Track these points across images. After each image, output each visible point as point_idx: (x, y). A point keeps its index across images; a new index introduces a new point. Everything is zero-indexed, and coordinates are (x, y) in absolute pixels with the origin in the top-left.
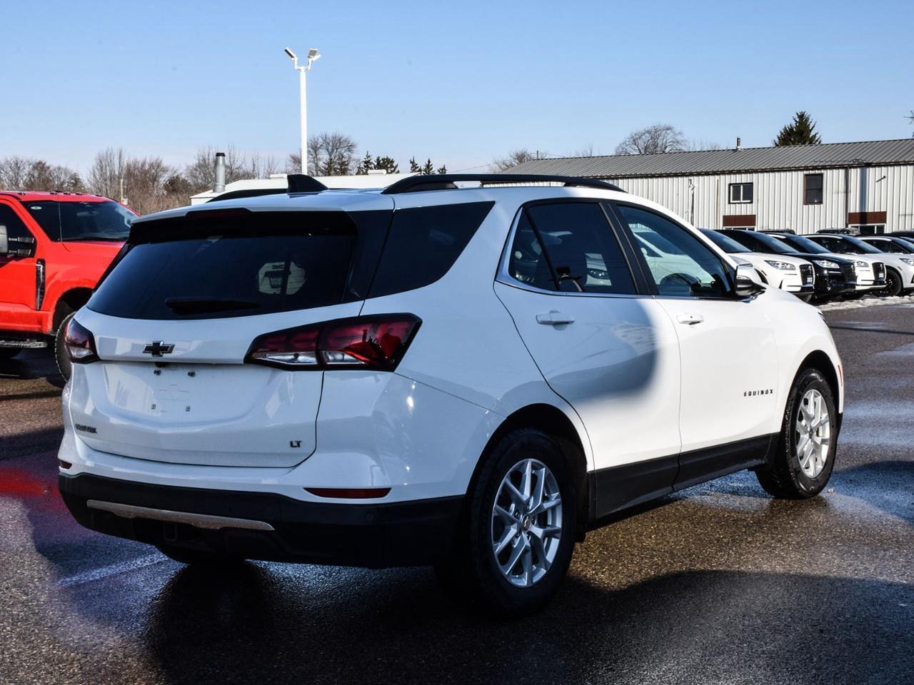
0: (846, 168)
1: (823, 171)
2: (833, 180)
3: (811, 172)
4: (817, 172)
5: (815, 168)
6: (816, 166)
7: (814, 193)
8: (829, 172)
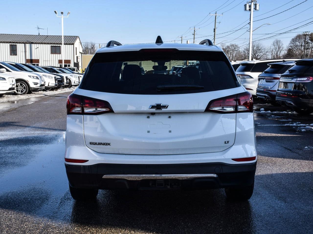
0: (25, 43)
1: (16, 44)
2: (20, 47)
3: (12, 44)
4: (14, 44)
5: (13, 43)
6: (14, 42)
7: (13, 51)
8: (19, 44)
